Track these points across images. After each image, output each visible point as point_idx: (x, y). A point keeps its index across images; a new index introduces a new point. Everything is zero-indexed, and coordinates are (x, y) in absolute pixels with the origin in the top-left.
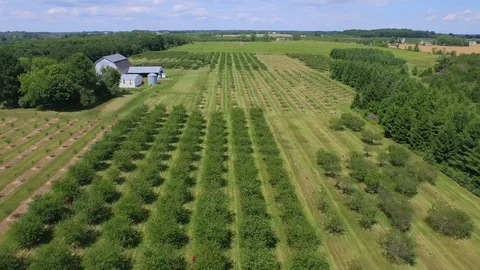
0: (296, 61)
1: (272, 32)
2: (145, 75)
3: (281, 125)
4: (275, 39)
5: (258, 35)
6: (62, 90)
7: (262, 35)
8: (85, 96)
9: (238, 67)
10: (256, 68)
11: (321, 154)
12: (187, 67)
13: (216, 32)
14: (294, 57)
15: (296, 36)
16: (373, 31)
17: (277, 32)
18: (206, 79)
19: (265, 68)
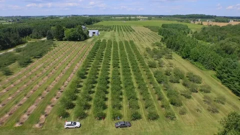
0: (147, 29)
1: (138, 16)
2: (94, 33)
3: (138, 45)
4: (139, 19)
5: (132, 18)
6: (77, 35)
7: (134, 18)
8: (82, 37)
9: (124, 31)
10: (131, 31)
11: (146, 49)
12: (105, 31)
14: (147, 27)
15: (150, 17)
16: (186, 15)
17: (141, 16)
18: (114, 34)
19: (134, 31)
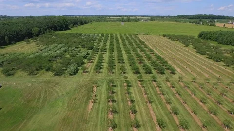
1: (139, 16)
4: (140, 20)
5: (131, 18)
13: (106, 16)
